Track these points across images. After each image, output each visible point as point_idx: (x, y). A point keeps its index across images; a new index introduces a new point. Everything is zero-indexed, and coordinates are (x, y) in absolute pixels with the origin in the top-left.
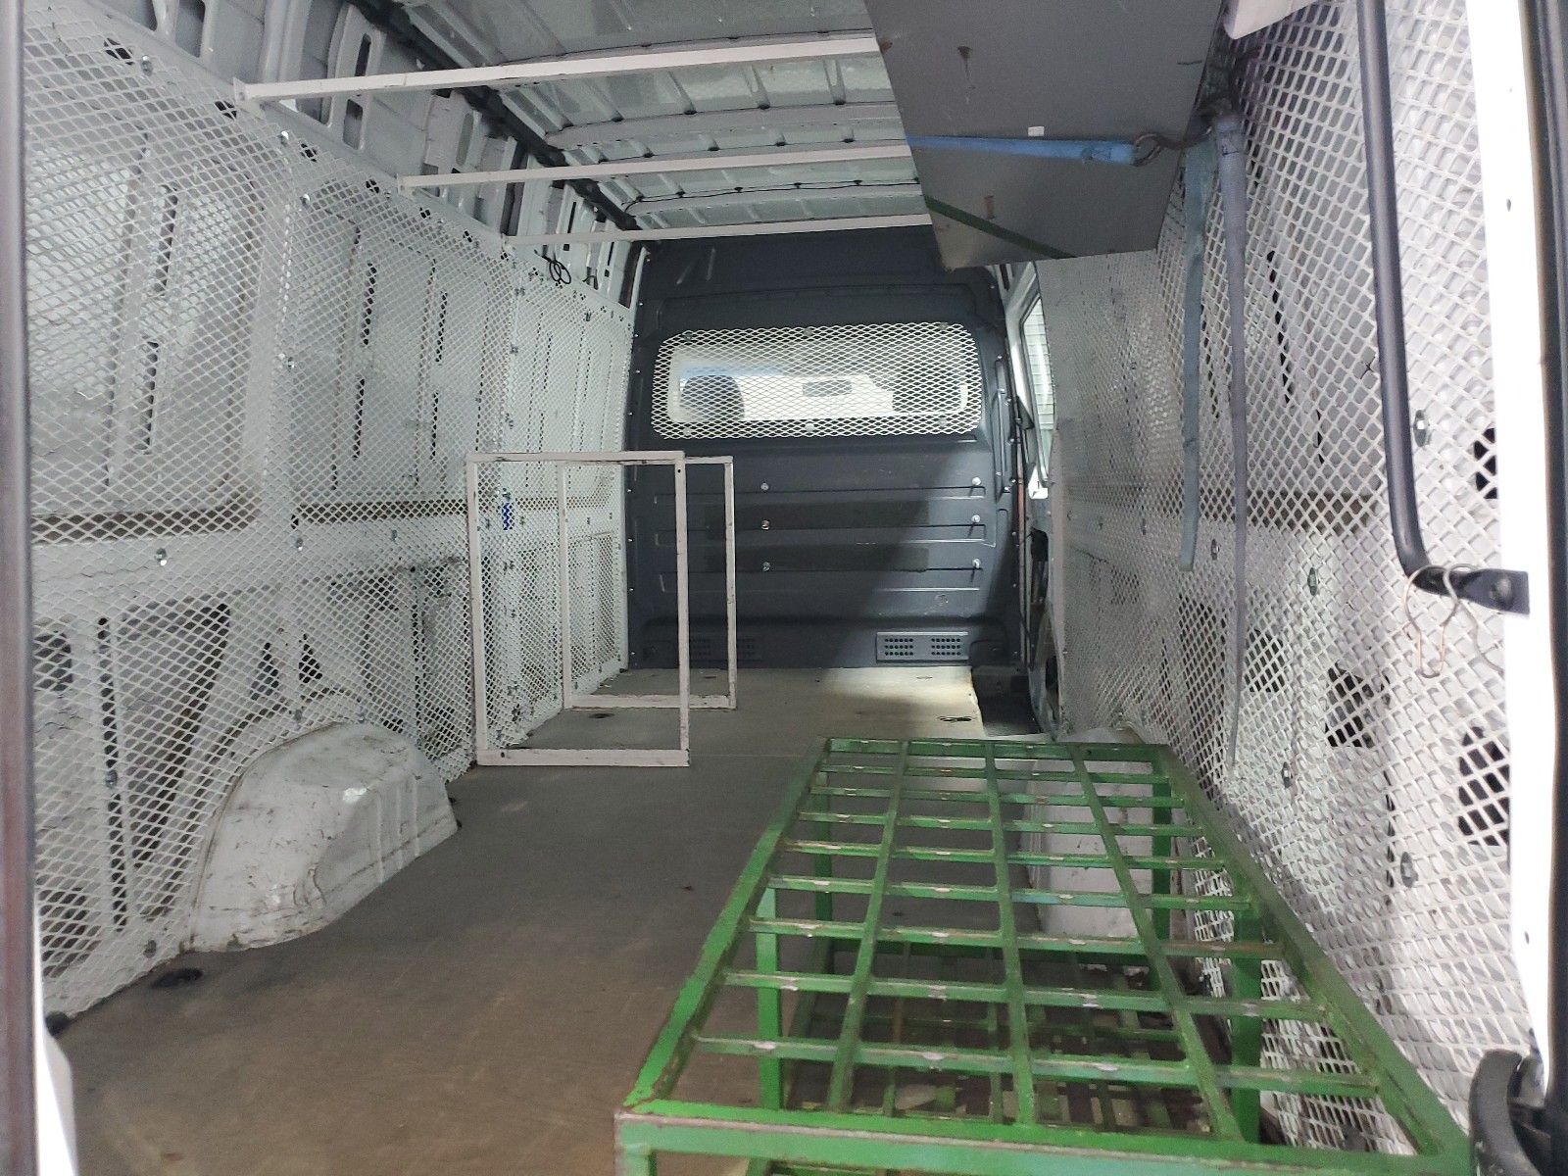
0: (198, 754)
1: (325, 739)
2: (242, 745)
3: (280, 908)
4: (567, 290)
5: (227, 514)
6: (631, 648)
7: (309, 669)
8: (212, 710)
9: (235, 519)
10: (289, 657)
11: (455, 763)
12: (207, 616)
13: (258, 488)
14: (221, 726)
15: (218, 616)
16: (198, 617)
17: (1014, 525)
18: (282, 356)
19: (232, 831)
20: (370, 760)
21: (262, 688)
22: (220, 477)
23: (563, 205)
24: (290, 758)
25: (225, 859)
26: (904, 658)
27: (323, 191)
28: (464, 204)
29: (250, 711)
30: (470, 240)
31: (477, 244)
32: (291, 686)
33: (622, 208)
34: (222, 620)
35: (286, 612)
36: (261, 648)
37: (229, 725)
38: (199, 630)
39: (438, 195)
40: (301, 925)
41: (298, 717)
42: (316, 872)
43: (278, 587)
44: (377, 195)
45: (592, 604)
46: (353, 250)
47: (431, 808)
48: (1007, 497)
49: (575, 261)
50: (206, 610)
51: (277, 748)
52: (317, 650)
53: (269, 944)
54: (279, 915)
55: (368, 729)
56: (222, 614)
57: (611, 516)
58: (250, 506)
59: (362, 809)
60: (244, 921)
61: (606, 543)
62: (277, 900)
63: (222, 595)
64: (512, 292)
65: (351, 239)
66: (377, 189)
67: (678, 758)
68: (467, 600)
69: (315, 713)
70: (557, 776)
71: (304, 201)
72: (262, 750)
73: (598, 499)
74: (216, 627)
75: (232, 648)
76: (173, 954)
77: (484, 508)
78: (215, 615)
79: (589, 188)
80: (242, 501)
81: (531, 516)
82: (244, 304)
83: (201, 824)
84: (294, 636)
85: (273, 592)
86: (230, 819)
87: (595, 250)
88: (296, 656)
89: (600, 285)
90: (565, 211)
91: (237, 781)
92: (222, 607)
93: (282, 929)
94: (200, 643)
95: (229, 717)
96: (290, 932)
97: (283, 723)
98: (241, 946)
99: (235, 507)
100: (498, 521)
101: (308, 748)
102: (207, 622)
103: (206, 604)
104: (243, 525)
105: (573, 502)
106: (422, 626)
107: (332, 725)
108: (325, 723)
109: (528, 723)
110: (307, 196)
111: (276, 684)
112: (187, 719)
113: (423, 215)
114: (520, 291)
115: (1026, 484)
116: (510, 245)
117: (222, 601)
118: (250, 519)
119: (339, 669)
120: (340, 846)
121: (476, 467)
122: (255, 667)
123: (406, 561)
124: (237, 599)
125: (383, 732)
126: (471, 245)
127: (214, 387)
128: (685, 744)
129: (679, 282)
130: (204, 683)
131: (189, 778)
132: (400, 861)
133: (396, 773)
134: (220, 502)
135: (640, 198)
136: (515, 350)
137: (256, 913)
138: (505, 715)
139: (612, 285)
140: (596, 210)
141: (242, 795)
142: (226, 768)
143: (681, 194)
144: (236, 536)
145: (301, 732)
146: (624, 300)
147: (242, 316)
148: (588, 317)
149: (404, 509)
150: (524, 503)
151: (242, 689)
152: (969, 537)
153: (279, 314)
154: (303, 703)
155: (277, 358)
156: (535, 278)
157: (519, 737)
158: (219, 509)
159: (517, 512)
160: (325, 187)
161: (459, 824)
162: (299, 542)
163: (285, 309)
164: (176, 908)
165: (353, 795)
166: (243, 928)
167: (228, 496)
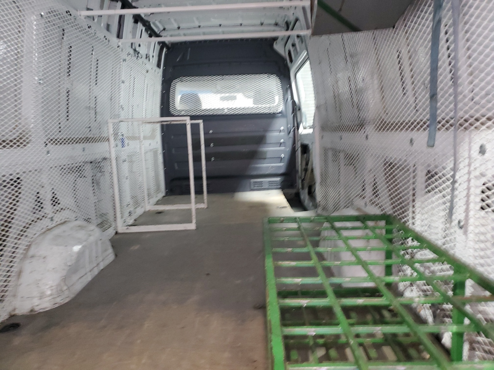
0: (12, 237)
1: (63, 228)
2: (30, 232)
3: (51, 295)
4: (140, 61)
5: (18, 141)
6: (166, 188)
7: (55, 201)
8: (17, 220)
9: (21, 143)
10: (47, 197)
11: (111, 232)
12: (12, 182)
13: (30, 131)
14: (21, 226)
15: (16, 182)
16: (8, 183)
17: (294, 143)
18: (36, 78)
19: (28, 266)
20: (81, 234)
21: (37, 210)
22: (14, 126)
23: (138, 29)
24: (50, 235)
25: (26, 278)
26: (260, 188)
27: (49, 12)
28: (104, 24)
29: (33, 219)
30: (106, 39)
31: (109, 41)
32: (48, 208)
33: (158, 33)
34: (19, 183)
35: (44, 179)
36: (35, 194)
37: (24, 225)
38: (9, 188)
39: (94, 20)
40: (61, 300)
41: (52, 219)
42: (65, 279)
43: (41, 170)
44: (70, 17)
45: (152, 174)
46: (63, 38)
47: (106, 250)
48: (292, 133)
49: (143, 51)
50: (11, 180)
51: (44, 233)
52: (58, 194)
53: (47, 309)
54: (51, 298)
55: (78, 223)
56: (19, 181)
57: (157, 143)
58: (27, 138)
59: (81, 254)
60: (36, 302)
61: (155, 153)
62: (49, 292)
63: (18, 174)
64: (122, 60)
65: (61, 33)
66: (71, 15)
67: (192, 226)
68: (111, 173)
69: (59, 218)
70: (148, 236)
71: (42, 16)
72: (38, 234)
73: (152, 137)
74: (16, 187)
75: (24, 195)
76: (7, 317)
77: (115, 139)
78: (15, 182)
79: (147, 24)
80: (24, 136)
81: (131, 142)
82: (19, 56)
83: (15, 265)
84: (48, 188)
85: (39, 172)
86: (28, 261)
87: (149, 48)
88: (49, 196)
89: (151, 60)
90: (139, 32)
91: (29, 246)
92: (18, 178)
93: (53, 303)
94: (10, 193)
95: (24, 222)
96: (56, 304)
97: (46, 223)
98: (35, 311)
99: (21, 138)
100: (120, 144)
101: (56, 231)
102: (12, 185)
103: (11, 177)
104: (25, 146)
105: (145, 138)
106: (95, 183)
107: (65, 222)
108: (62, 221)
109: (134, 216)
110: (43, 14)
111: (42, 208)
112: (6, 224)
113: (89, 27)
114: (124, 60)
115: (298, 129)
116: (121, 42)
117: (18, 176)
118: (28, 143)
119: (66, 200)
120: (73, 269)
121: (112, 124)
122: (34, 201)
123: (89, 159)
124: (24, 175)
125: (85, 223)
126: (107, 41)
127: (8, 89)
128: (194, 221)
129: (178, 60)
130: (13, 209)
131: (9, 247)
132: (96, 272)
133: (92, 239)
134: (14, 136)
135: (164, 29)
136: (123, 82)
137: (41, 298)
138: (126, 214)
139: (155, 60)
140: (149, 32)
141: (31, 252)
142: (24, 242)
143: (179, 28)
144: (22, 150)
145: (53, 225)
146: (159, 66)
147: (19, 60)
148: (147, 72)
149: (87, 140)
150: (129, 138)
151: (28, 210)
152: (280, 147)
153: (34, 61)
154: (53, 214)
155: (34, 79)
156: (130, 56)
157: (131, 222)
158: (15, 139)
159: (126, 141)
160: (50, 11)
161: (116, 255)
162: (48, 152)
163: (36, 59)
164: (7, 299)
165: (77, 248)
166: (36, 304)
167: (17, 134)
